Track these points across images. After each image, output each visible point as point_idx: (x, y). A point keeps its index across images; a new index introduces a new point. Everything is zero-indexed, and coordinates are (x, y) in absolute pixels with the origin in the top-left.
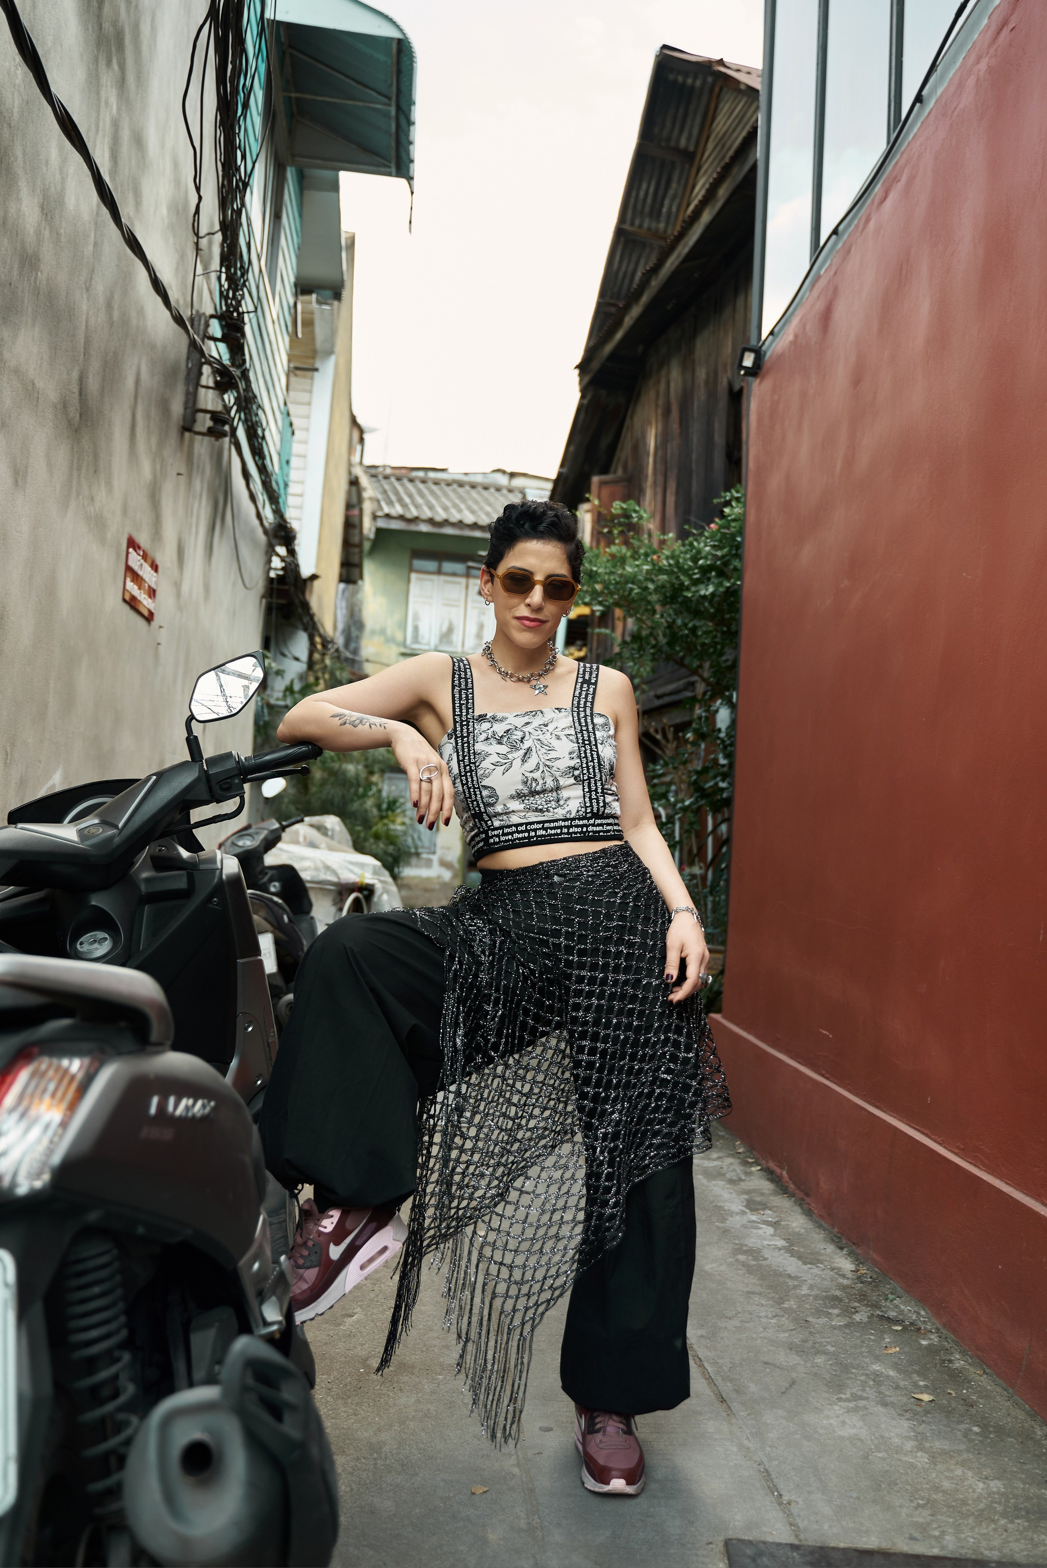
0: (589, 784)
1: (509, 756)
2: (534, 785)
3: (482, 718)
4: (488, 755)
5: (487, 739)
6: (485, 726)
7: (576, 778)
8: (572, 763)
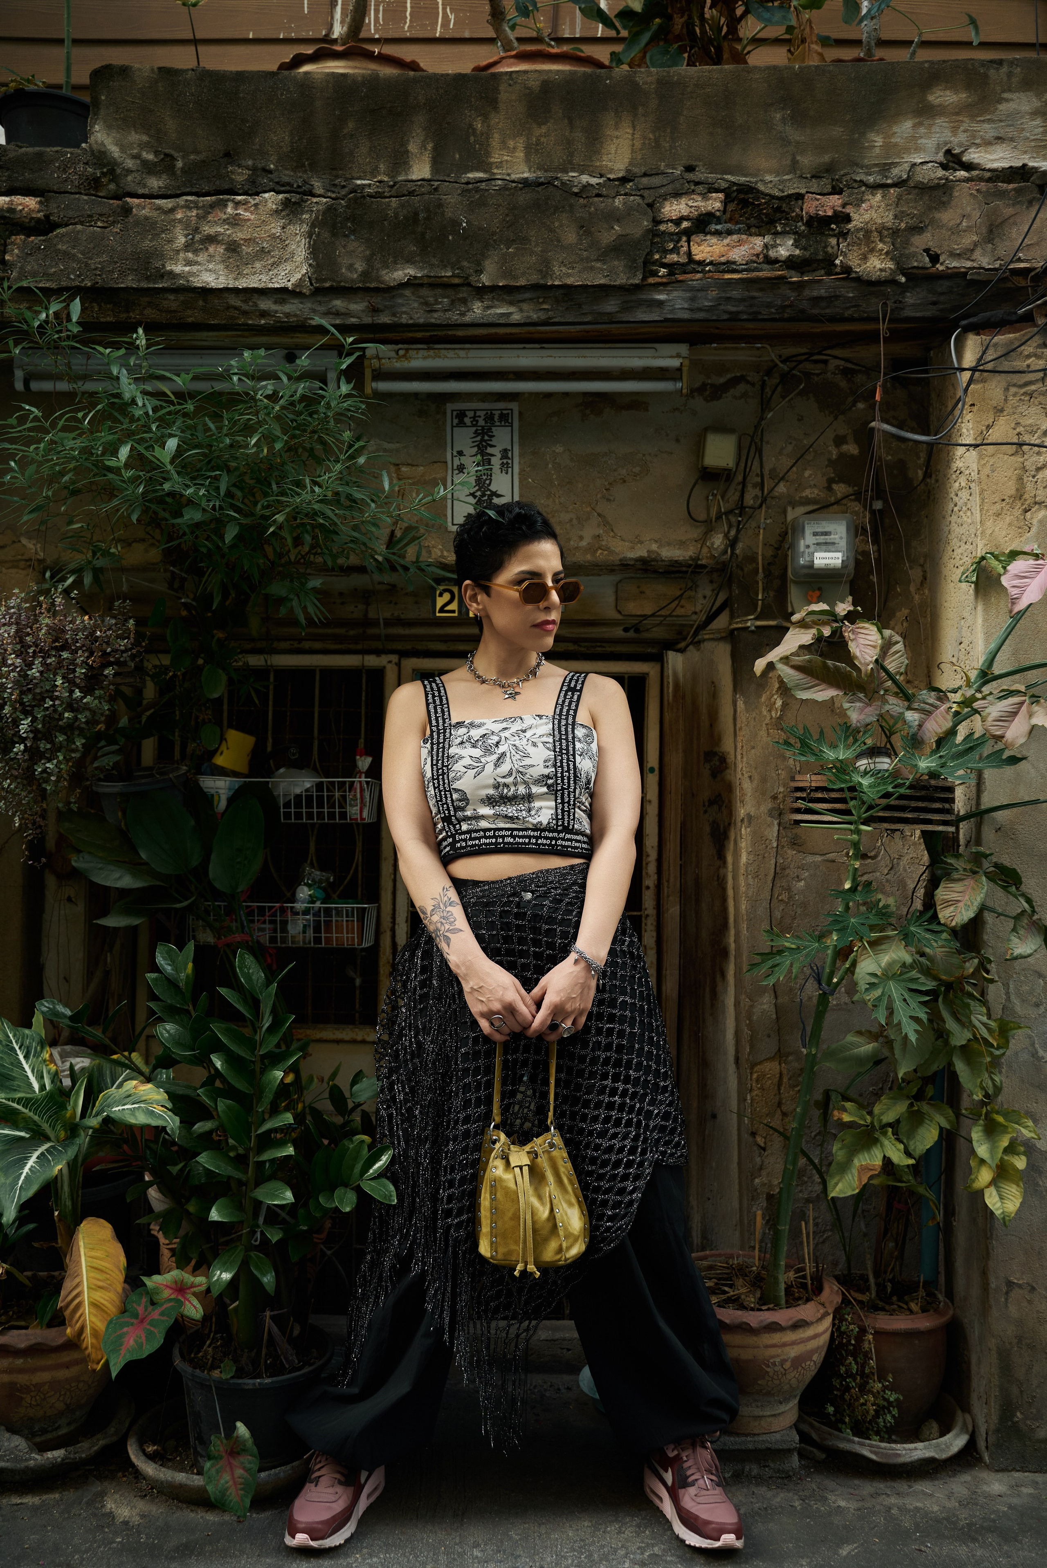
0: (563, 795)
1: (483, 760)
2: (505, 791)
3: (459, 724)
4: (461, 758)
5: (462, 743)
6: (462, 731)
7: (549, 787)
8: (546, 771)
